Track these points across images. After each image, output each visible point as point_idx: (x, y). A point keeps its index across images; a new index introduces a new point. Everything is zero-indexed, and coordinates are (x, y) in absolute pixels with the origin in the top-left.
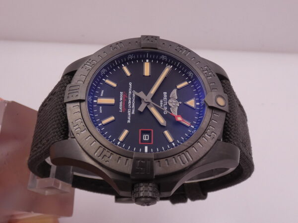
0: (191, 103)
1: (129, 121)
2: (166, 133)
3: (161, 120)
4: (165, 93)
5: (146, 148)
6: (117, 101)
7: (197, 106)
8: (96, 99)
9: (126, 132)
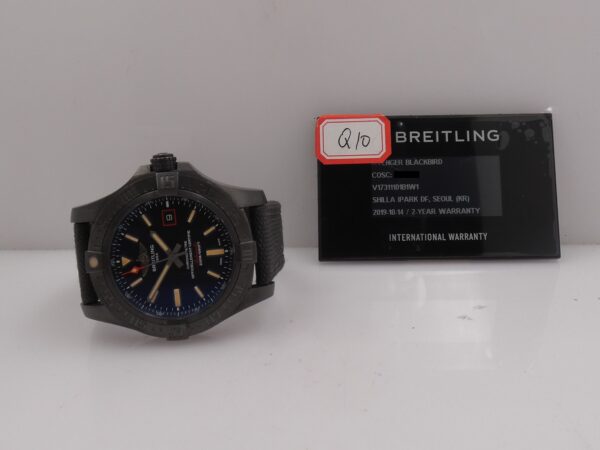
0: (125, 261)
1: (189, 232)
2: (149, 224)
3: (155, 237)
4: (154, 270)
5: (168, 205)
6: (204, 254)
7: (120, 259)
8: (226, 253)
9: (190, 220)
